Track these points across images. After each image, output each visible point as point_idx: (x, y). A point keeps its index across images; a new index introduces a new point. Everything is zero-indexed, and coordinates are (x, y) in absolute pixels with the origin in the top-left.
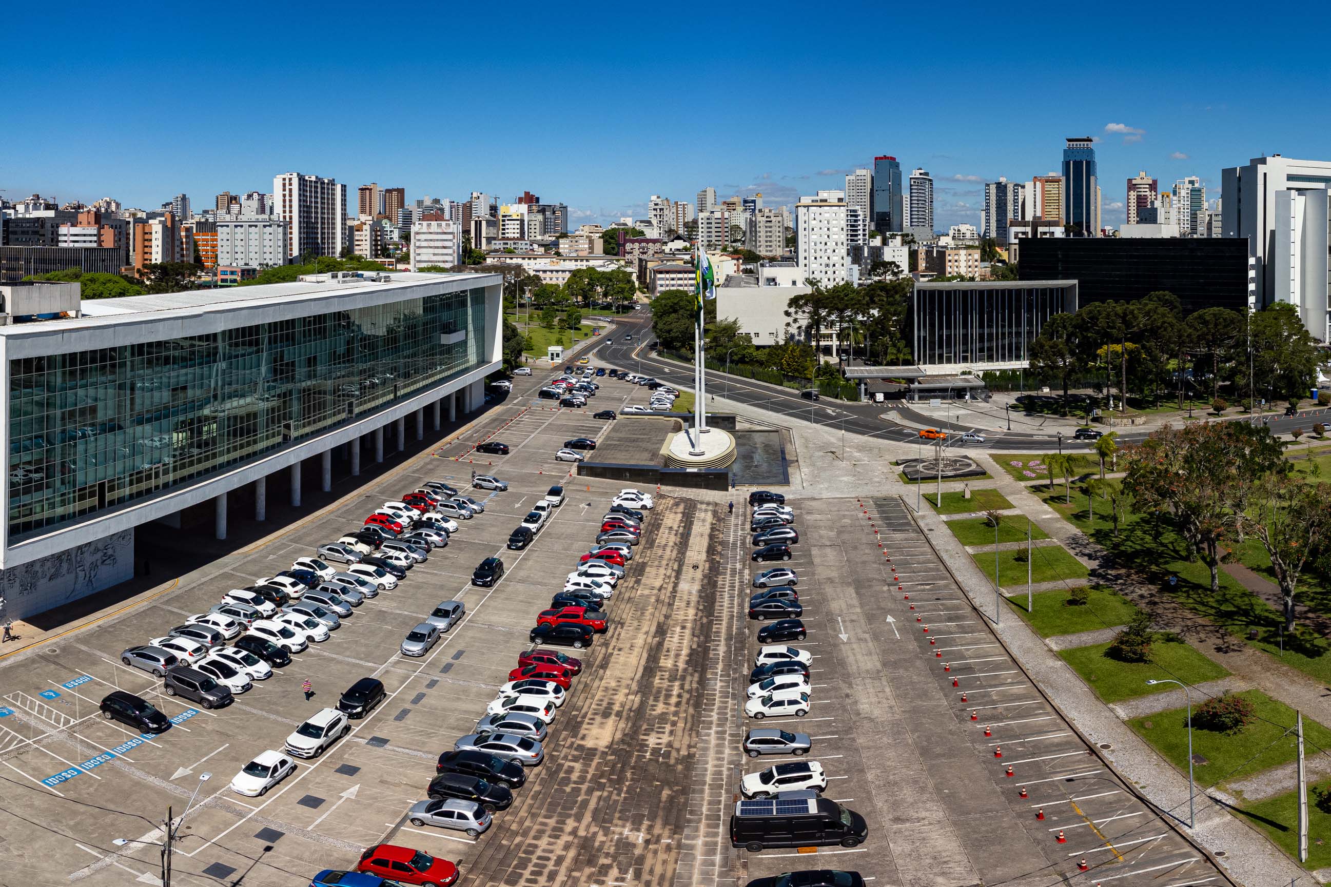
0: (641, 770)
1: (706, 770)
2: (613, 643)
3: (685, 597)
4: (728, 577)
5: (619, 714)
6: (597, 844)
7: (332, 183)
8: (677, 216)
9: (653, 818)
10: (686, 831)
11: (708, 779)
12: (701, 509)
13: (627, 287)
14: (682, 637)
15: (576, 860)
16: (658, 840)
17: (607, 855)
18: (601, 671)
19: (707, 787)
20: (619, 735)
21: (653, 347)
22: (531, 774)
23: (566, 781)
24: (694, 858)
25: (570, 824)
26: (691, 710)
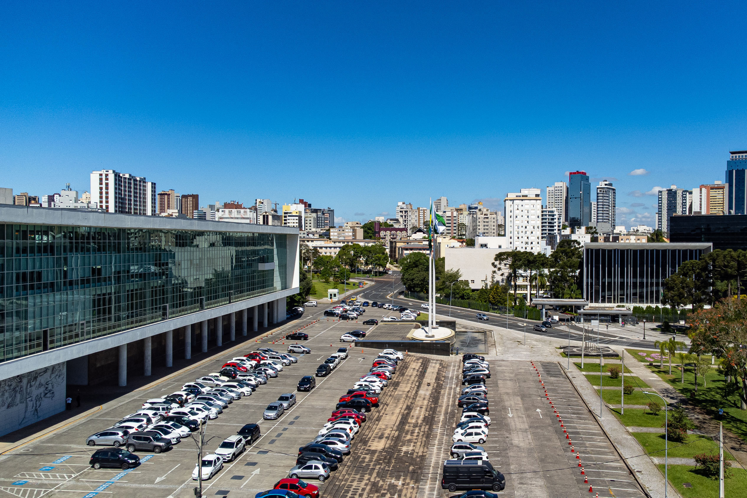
0: (399, 460)
1: (431, 461)
2: (383, 411)
3: (423, 396)
4: (447, 390)
5: (388, 438)
6: (379, 485)
7: (144, 181)
8: (419, 219)
9: (406, 476)
10: (421, 483)
11: (432, 465)
12: (431, 366)
13: (383, 256)
14: (420, 411)
15: (371, 490)
16: (408, 484)
17: (385, 490)
18: (377, 422)
19: (431, 468)
20: (387, 446)
21: (401, 293)
22: (346, 458)
23: (364, 462)
24: (424, 492)
25: (367, 477)
26: (424, 439)
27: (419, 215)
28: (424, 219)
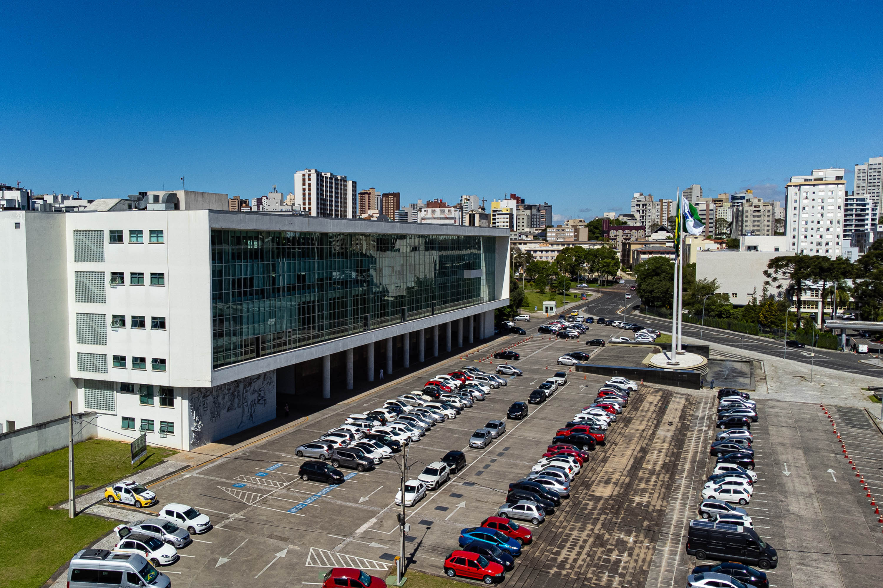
0: (631, 512)
1: (672, 519)
2: (610, 451)
3: (662, 438)
4: (695, 433)
5: (616, 484)
6: (605, 539)
7: (344, 179)
8: (662, 214)
9: (638, 531)
10: (658, 543)
11: (674, 523)
12: (674, 401)
13: (613, 262)
14: (658, 456)
15: (594, 543)
16: (642, 542)
17: (611, 545)
18: (602, 464)
19: (672, 526)
20: (615, 493)
21: (635, 308)
22: (564, 502)
23: (586, 509)
24: (663, 555)
25: (589, 527)
26: (663, 490)
27: (662, 208)
28: (668, 214)
